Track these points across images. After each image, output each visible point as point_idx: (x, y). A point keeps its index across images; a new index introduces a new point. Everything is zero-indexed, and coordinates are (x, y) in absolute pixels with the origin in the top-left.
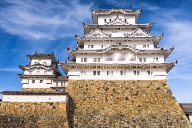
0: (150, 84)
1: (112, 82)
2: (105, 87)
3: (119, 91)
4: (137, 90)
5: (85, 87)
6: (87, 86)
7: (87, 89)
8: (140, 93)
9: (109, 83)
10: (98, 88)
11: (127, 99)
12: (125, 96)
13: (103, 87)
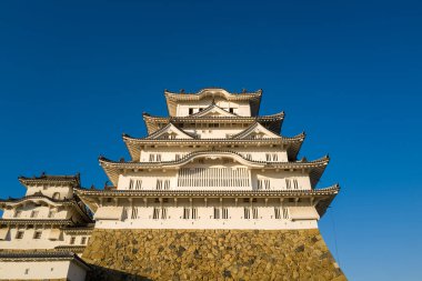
0: (283, 238)
1: (193, 234)
2: (177, 246)
3: (210, 256)
4: (251, 253)
5: (131, 245)
6: (135, 242)
7: (135, 251)
8: (258, 261)
9: (186, 235)
10: (161, 249)
11: (227, 274)
12: (222, 269)
13: (172, 246)
